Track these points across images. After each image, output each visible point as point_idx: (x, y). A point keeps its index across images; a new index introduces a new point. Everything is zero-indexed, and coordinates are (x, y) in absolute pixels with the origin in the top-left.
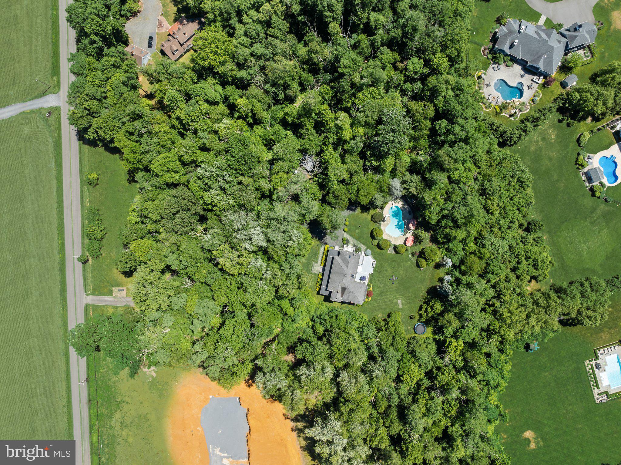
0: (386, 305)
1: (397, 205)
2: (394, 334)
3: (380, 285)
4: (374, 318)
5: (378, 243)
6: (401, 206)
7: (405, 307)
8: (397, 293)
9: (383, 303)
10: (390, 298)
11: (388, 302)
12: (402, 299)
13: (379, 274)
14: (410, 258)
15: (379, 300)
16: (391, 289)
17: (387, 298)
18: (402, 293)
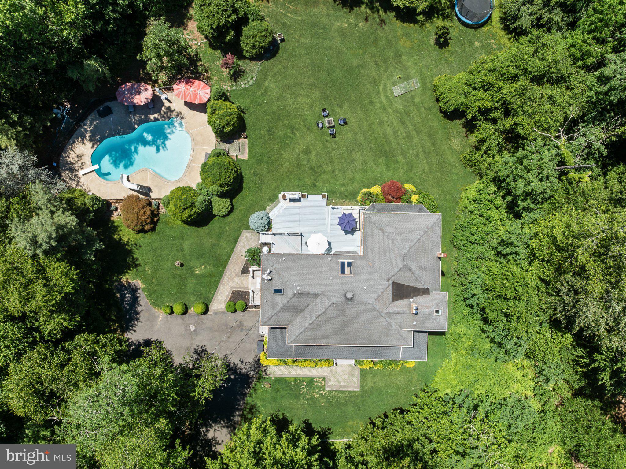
0: (418, 132)
1: (87, 159)
2: (523, 82)
3: (358, 164)
4: (469, 163)
5: (222, 195)
6: (89, 144)
7: (412, 71)
8: (372, 103)
9: (415, 141)
10: (392, 123)
11: (406, 127)
12: (389, 83)
13: (324, 172)
14: (251, 82)
15: (405, 156)
16: (365, 125)
17: (395, 133)
18: (368, 87)
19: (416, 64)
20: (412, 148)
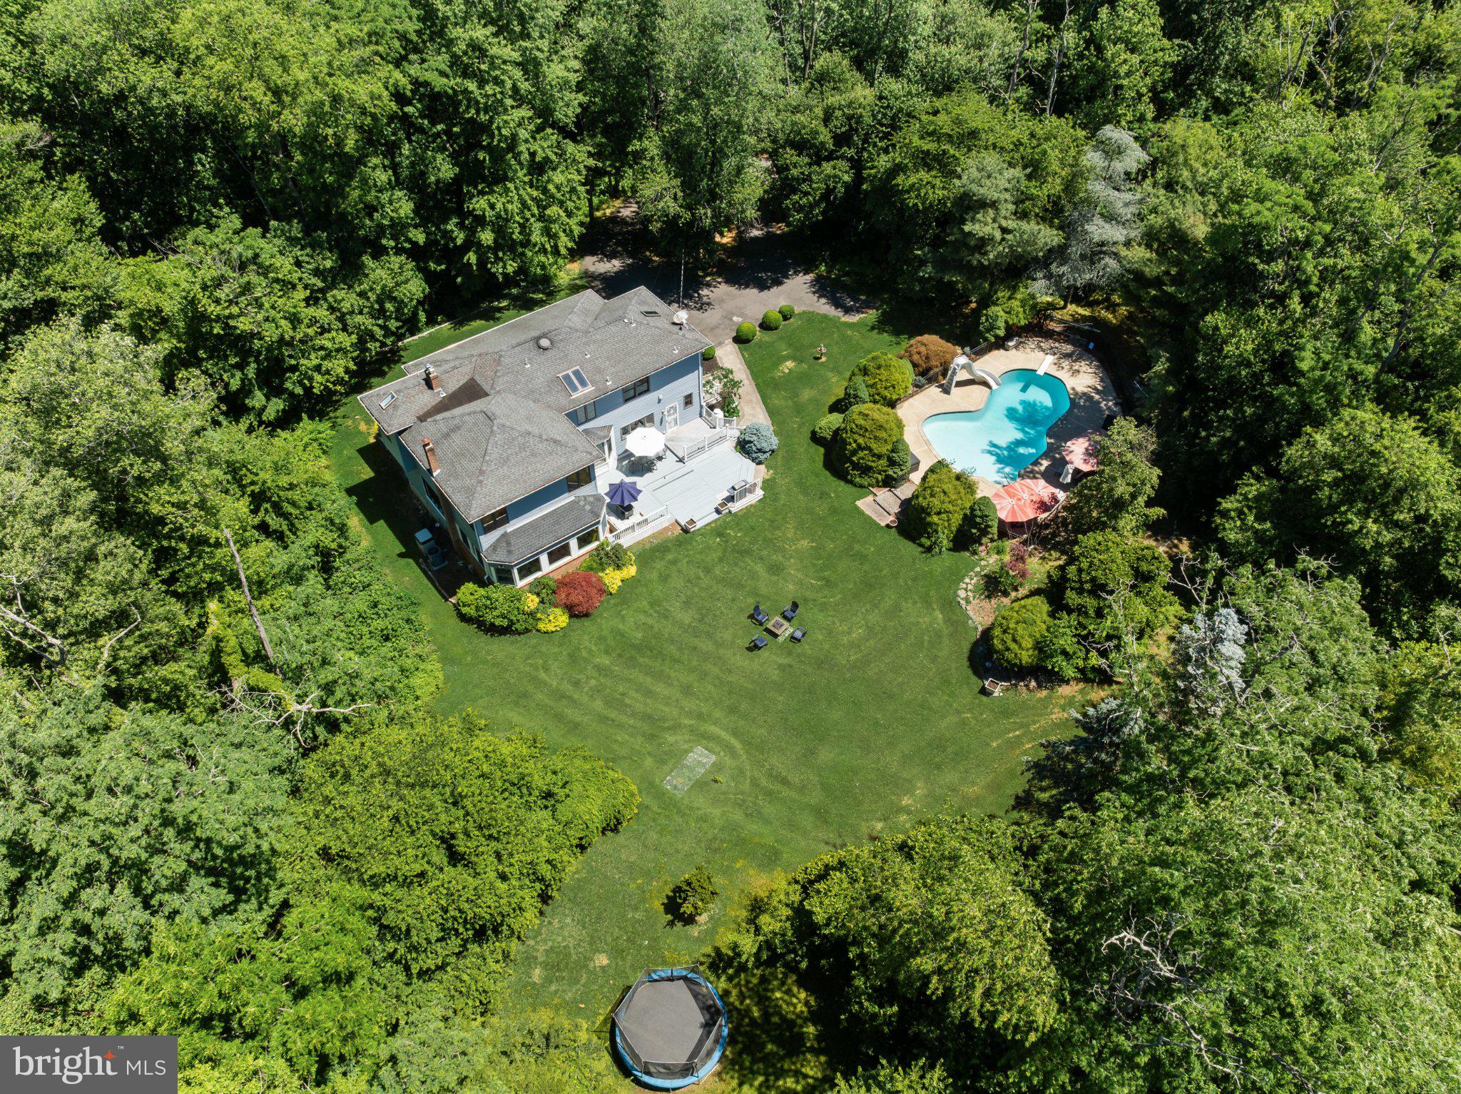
1: (1062, 374)
6: (1082, 391)
8: (732, 710)
9: (598, 705)
10: (667, 704)
11: (634, 715)
12: (728, 761)
13: (721, 560)
14: (962, 594)
15: (599, 669)
16: (715, 670)
17: (649, 693)
18: (763, 731)
19: (703, 819)
20: (598, 690)
